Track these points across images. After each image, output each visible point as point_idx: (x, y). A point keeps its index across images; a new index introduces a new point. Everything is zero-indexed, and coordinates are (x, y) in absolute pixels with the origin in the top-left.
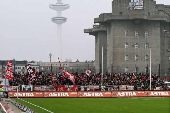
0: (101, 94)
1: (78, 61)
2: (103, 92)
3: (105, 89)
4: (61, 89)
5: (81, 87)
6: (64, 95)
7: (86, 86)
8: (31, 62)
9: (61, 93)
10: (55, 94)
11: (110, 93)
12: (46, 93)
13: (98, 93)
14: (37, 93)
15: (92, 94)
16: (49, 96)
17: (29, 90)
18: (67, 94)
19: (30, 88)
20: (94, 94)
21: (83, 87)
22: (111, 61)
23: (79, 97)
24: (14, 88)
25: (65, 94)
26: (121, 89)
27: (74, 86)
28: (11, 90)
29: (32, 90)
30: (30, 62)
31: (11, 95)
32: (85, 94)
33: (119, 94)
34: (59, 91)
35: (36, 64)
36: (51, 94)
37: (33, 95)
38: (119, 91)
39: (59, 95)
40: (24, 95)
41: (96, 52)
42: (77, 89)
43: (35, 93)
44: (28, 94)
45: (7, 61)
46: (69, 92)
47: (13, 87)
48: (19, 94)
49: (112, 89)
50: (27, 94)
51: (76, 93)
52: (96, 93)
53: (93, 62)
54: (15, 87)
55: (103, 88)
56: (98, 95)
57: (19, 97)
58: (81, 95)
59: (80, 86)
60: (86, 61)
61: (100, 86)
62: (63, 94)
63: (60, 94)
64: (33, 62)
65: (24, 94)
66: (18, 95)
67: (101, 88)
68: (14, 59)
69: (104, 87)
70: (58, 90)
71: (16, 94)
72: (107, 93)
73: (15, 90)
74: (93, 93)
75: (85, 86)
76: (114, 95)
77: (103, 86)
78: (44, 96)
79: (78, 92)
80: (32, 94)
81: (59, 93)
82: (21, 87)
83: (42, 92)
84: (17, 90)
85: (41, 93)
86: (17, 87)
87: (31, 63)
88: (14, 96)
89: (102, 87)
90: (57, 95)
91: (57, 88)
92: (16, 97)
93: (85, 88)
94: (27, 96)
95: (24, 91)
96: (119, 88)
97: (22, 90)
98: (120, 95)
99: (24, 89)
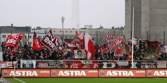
0: (131, 73)
1: (101, 27)
2: (134, 71)
3: (136, 65)
4: (75, 66)
5: (104, 63)
6: (79, 75)
7: (110, 62)
8: (36, 28)
9: (76, 72)
10: (67, 73)
11: (143, 72)
12: (54, 71)
13: (127, 72)
14: (42, 72)
15: (118, 73)
16: (59, 75)
17: (31, 68)
18: (83, 73)
19: (32, 65)
20: (122, 73)
21: (106, 63)
22: (147, 27)
23: (100, 76)
24: (10, 64)
25: (81, 73)
26: (158, 67)
27: (93, 62)
28: (6, 67)
29: (34, 67)
30: (34, 29)
31: (6, 74)
32: (109, 73)
33: (157, 73)
34: (73, 69)
35: (43, 31)
36: (61, 73)
37: (36, 75)
38: (156, 69)
39: (72, 75)
40: (24, 75)
41: (127, 14)
42: (97, 66)
43: (39, 71)
44: (29, 73)
45: (3, 27)
46: (87, 70)
47: (8, 63)
48: (17, 72)
49: (147, 67)
50: (27, 72)
51: (97, 71)
52: (124, 72)
53: (122, 28)
54: (11, 62)
55: (133, 65)
56: (127, 75)
57: (16, 77)
58: (102, 74)
59: (101, 62)
60: (113, 28)
61: (130, 62)
62: (78, 73)
63: (74, 73)
64: (39, 28)
65: (24, 72)
66: (16, 74)
67: (131, 65)
68: (12, 25)
69: (136, 63)
70: (71, 67)
71: (13, 73)
72: (139, 72)
73: (12, 67)
74: (120, 72)
75: (108, 62)
76: (150, 74)
77: (134, 62)
78: (52, 76)
79: (99, 70)
80: (35, 73)
81: (72, 72)
82: (19, 62)
83: (49, 70)
84: (13, 67)
85: (47, 72)
86: (15, 62)
87: (36, 30)
88: (10, 75)
89: (132, 63)
90: (70, 74)
91: (69, 65)
92: (12, 77)
93: (109, 65)
94: (27, 75)
95: (24, 68)
96: (156, 65)
97: (21, 67)
98: (158, 75)
99: (24, 65)
